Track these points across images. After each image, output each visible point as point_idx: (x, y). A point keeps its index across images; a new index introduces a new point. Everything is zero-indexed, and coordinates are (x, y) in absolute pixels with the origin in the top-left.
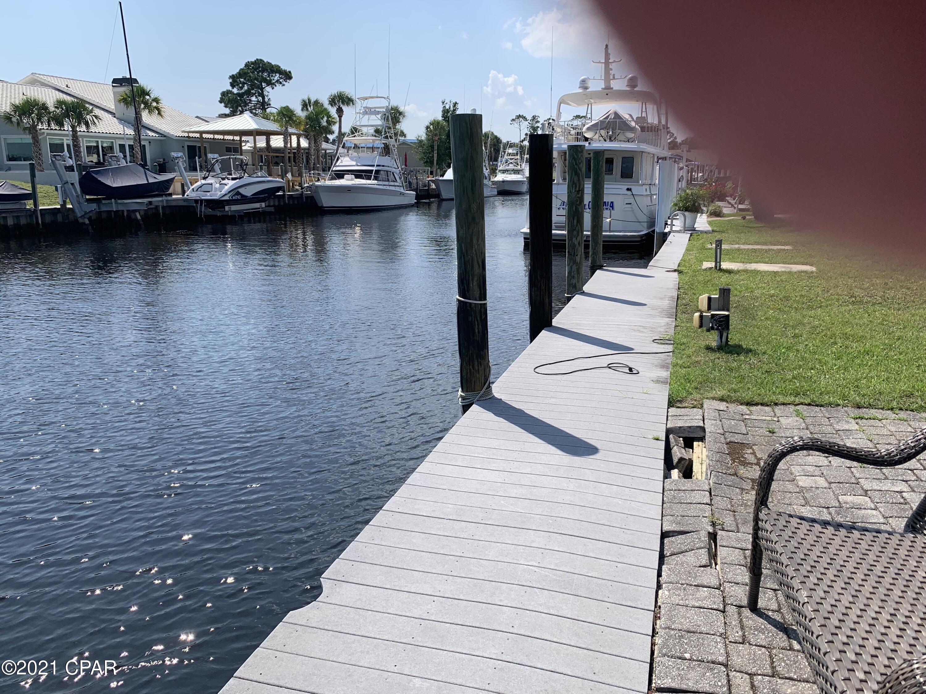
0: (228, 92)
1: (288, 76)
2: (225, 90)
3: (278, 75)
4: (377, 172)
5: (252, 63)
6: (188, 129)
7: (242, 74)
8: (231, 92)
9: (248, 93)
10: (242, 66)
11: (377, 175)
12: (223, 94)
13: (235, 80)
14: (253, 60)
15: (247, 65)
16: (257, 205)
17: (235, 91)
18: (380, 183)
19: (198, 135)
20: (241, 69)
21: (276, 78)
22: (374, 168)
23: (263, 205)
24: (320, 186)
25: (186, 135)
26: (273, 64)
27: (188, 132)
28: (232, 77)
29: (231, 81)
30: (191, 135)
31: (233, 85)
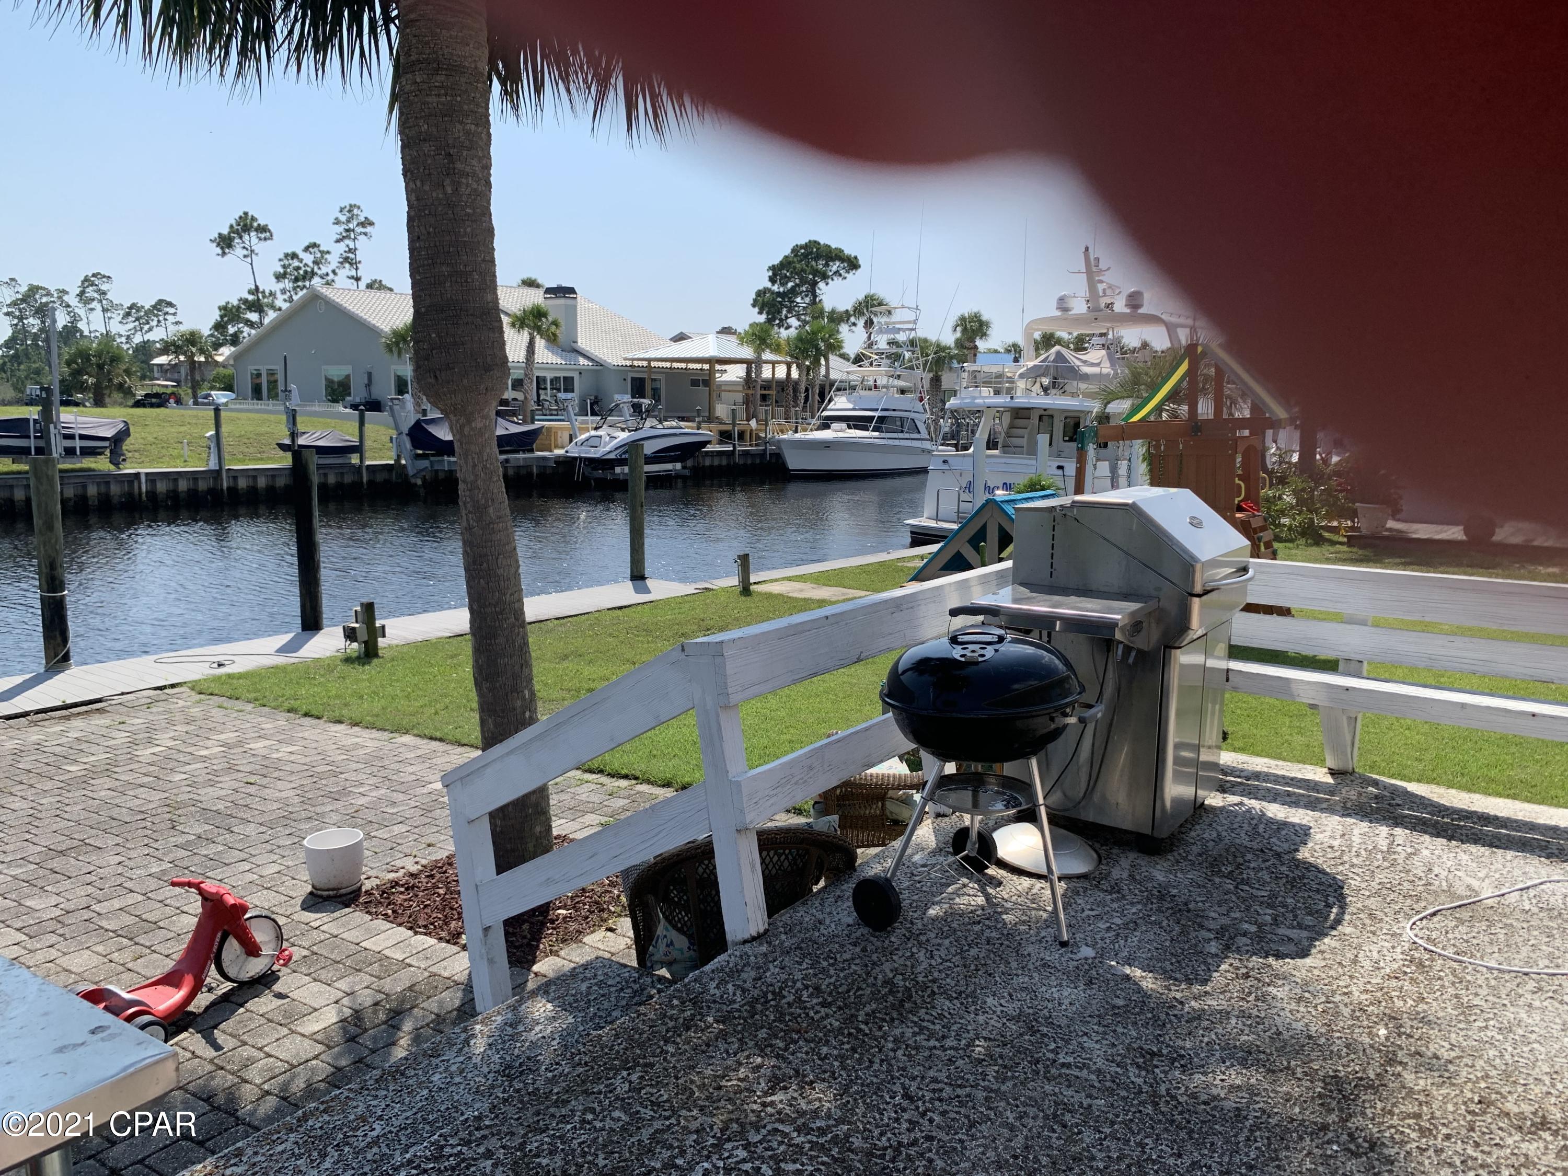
0: (765, 291)
1: (853, 264)
2: (761, 288)
3: (838, 263)
4: (882, 419)
5: (802, 247)
6: (630, 356)
7: (786, 264)
8: (769, 290)
9: (794, 292)
10: (787, 252)
11: (881, 424)
12: (759, 293)
13: (777, 273)
14: (803, 241)
15: (795, 250)
16: (669, 466)
17: (775, 288)
18: (883, 435)
19: (645, 364)
20: (786, 257)
21: (834, 268)
22: (876, 414)
23: (678, 466)
24: (784, 441)
25: (629, 363)
26: (833, 246)
27: (633, 360)
28: (773, 268)
29: (770, 273)
30: (636, 363)
31: (772, 280)
